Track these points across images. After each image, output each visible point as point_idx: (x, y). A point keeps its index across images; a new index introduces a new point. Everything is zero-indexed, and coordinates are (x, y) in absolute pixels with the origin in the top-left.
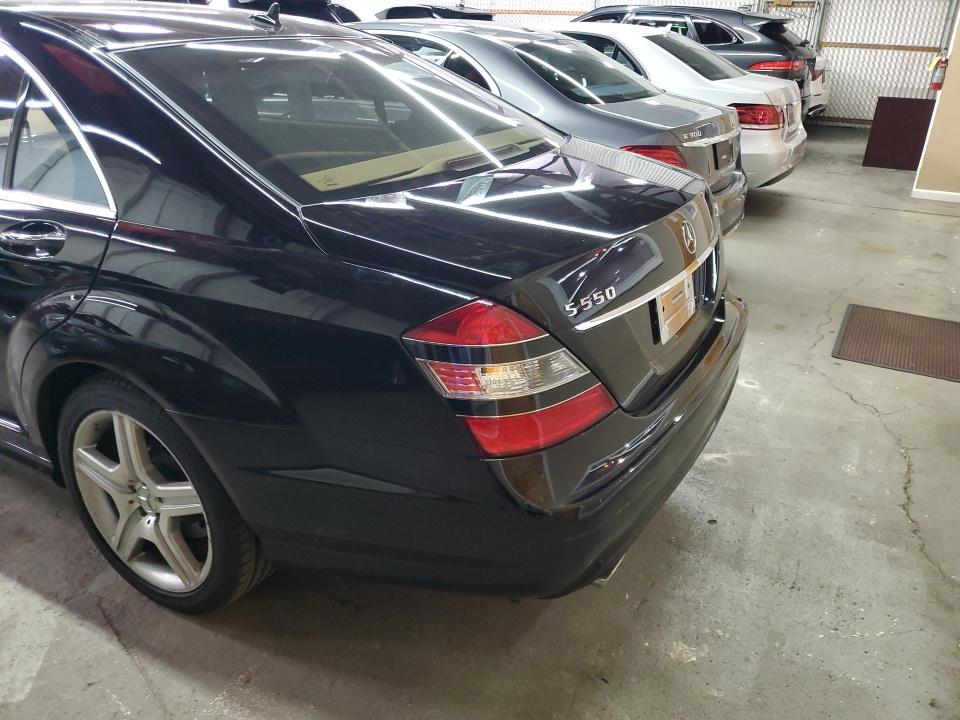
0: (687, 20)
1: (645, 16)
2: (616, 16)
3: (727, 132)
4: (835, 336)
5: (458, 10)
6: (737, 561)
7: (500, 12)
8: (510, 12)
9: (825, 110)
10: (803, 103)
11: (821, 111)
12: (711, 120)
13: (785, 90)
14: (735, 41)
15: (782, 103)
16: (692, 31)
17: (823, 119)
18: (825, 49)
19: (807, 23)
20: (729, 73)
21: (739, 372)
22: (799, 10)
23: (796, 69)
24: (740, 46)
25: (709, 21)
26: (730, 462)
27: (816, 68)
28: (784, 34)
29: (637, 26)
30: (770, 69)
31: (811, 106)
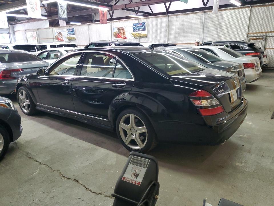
0: (228, 44)
1: (216, 44)
2: (210, 44)
3: (241, 68)
4: (271, 115)
5: (167, 44)
6: (249, 152)
7: (178, 44)
8: (180, 44)
9: (268, 65)
10: (261, 63)
11: (267, 65)
12: (237, 66)
13: (255, 60)
14: (241, 48)
15: (255, 62)
16: (230, 46)
17: (268, 67)
18: (267, 50)
19: (261, 43)
20: (240, 56)
21: (247, 114)
22: (258, 40)
23: (258, 55)
24: (242, 50)
25: (234, 44)
26: (246, 136)
27: (264, 54)
28: (254, 47)
29: (215, 46)
30: (251, 55)
31: (263, 64)
